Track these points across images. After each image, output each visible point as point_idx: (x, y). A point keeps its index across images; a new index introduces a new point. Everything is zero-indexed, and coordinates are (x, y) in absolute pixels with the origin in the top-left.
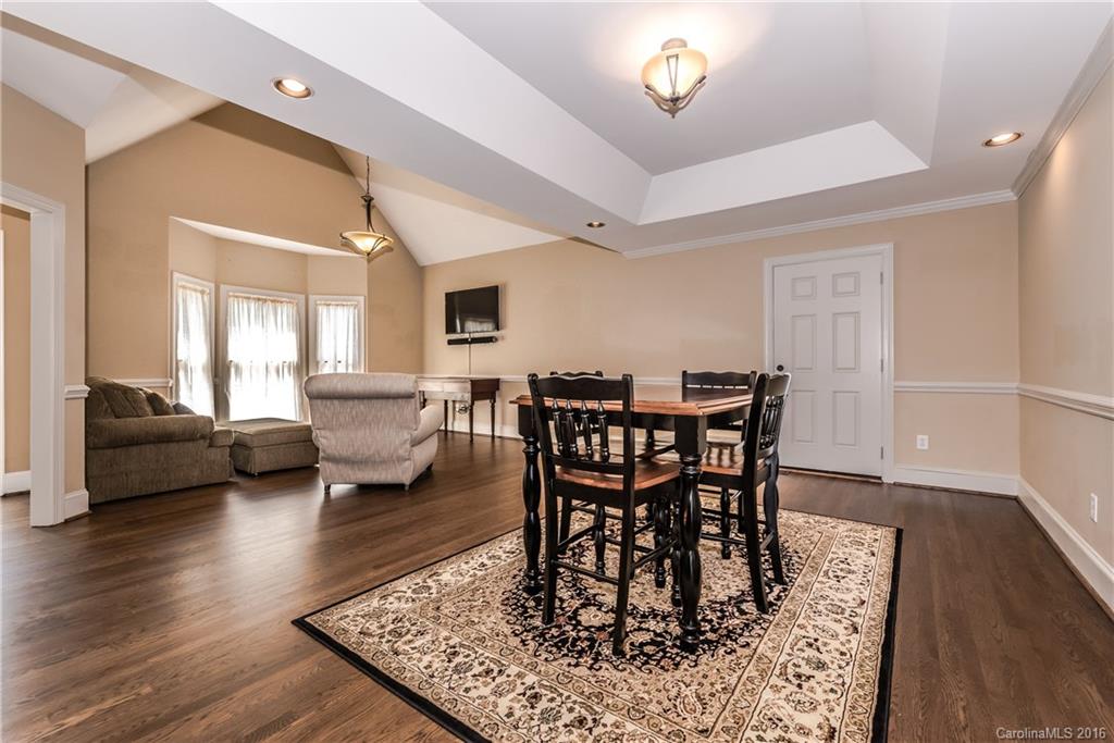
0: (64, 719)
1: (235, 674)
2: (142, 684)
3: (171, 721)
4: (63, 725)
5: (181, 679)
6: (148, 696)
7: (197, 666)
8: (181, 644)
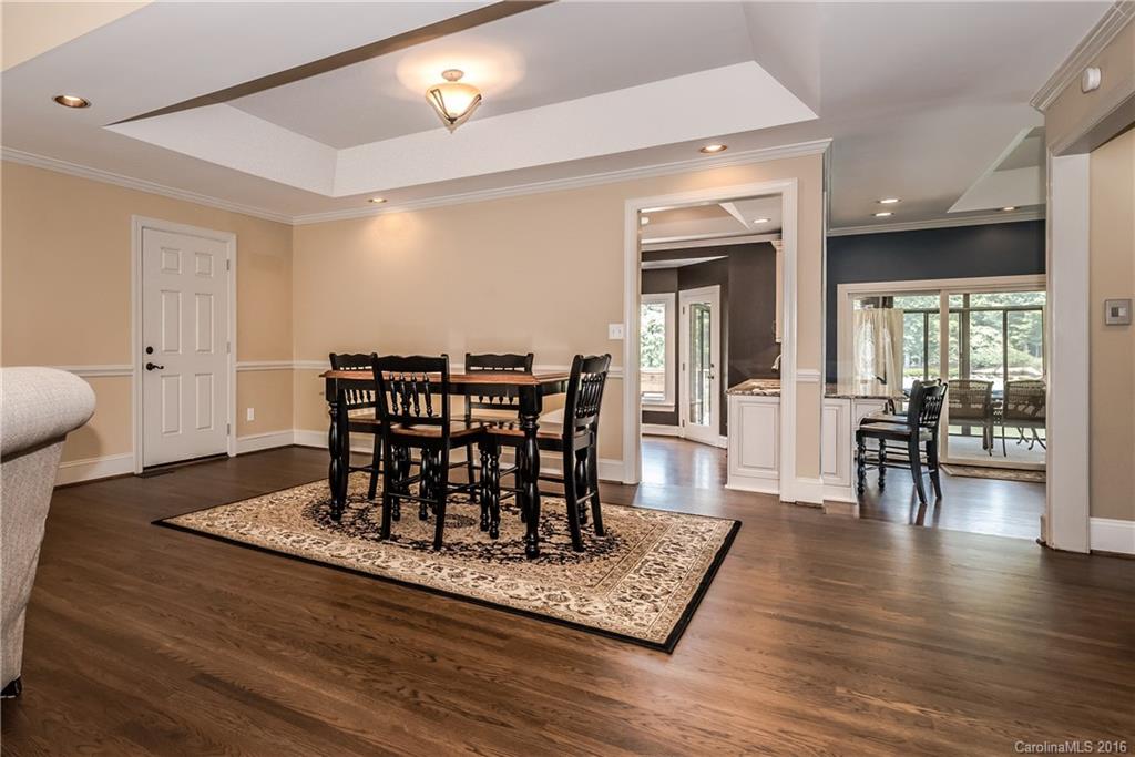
0: (918, 716)
1: (767, 654)
2: (841, 698)
3: (837, 659)
4: (922, 711)
5: (807, 679)
6: (843, 685)
7: (787, 680)
8: (779, 709)
